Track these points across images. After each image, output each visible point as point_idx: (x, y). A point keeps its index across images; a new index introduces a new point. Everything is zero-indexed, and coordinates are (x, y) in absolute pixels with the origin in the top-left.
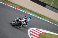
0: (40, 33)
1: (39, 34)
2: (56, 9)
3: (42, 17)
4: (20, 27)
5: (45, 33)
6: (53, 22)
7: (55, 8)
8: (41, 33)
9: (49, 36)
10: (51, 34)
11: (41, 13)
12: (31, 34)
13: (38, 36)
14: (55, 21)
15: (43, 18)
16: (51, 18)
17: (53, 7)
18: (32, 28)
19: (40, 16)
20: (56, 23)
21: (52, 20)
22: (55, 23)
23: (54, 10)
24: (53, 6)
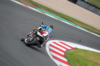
0: (67, 49)
1: (65, 50)
2: (94, 6)
3: (71, 20)
4: (40, 47)
5: (76, 49)
6: (89, 30)
7: (92, 5)
8: (69, 48)
9: (82, 54)
10: (86, 51)
11: (68, 15)
12: (50, 50)
13: (63, 54)
14: (92, 27)
15: (72, 22)
16: (86, 23)
17: (90, 4)
18: (54, 40)
19: (66, 19)
20: (95, 31)
21: (88, 26)
22: (92, 32)
23: (91, 9)
24: (89, 2)
